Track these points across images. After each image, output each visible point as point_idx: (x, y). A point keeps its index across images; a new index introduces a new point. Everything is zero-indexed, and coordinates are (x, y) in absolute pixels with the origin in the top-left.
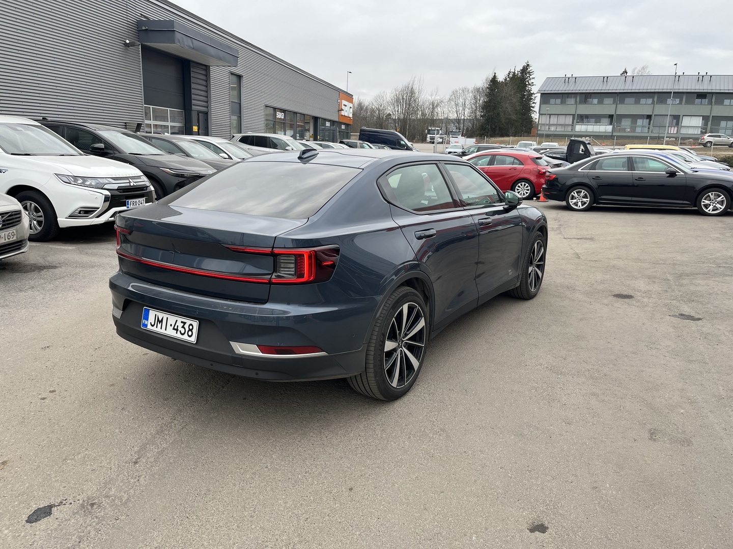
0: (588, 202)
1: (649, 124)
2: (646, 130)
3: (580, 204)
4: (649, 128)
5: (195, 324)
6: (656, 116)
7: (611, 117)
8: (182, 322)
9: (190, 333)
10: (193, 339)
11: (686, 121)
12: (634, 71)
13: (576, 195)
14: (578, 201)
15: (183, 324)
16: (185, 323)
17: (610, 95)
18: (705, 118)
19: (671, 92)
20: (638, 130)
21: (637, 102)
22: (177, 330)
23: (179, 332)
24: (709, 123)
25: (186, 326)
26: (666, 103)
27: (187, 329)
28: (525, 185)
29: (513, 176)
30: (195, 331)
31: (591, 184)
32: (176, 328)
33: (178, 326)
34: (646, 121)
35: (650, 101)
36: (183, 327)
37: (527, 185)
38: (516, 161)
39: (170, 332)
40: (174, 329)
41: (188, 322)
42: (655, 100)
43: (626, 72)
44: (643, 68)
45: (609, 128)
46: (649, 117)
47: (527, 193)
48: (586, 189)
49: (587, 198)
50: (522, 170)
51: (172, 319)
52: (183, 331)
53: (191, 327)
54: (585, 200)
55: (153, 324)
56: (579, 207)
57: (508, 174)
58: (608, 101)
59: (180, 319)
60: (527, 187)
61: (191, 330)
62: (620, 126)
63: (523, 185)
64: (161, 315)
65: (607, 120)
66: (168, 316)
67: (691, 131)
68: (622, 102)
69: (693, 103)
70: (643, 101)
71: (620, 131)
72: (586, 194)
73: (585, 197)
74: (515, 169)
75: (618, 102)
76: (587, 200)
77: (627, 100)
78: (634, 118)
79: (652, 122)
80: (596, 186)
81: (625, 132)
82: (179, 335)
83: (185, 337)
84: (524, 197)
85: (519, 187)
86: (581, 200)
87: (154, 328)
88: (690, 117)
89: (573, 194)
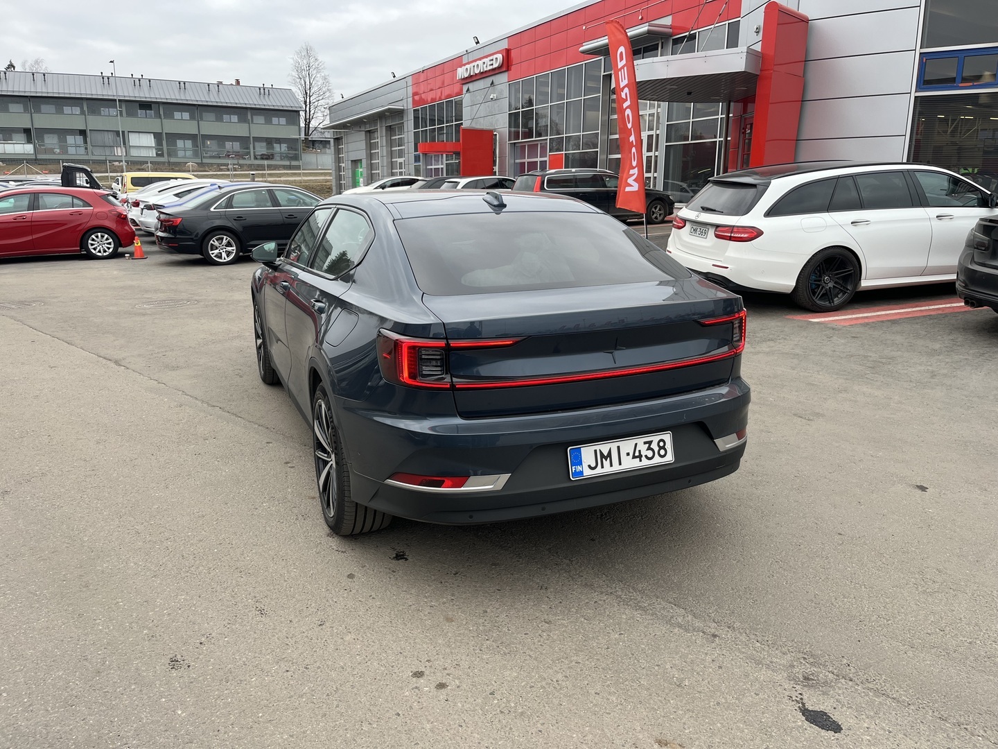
0: (235, 251)
1: (85, 142)
2: (82, 151)
3: (224, 255)
4: (86, 149)
5: (667, 437)
6: (93, 132)
7: (27, 131)
8: (645, 443)
9: (662, 452)
10: (670, 458)
11: (134, 139)
12: (24, 65)
13: (216, 243)
14: (221, 251)
15: (648, 445)
16: (650, 443)
17: (18, 99)
18: (158, 136)
19: (115, 100)
20: (71, 150)
21: (60, 111)
22: (640, 457)
23: (643, 458)
24: (164, 143)
25: (654, 446)
26: (99, 114)
27: (656, 449)
28: (102, 237)
29: (80, 224)
30: (669, 446)
31: (233, 227)
32: (637, 454)
33: (640, 451)
34: (80, 139)
35: (77, 110)
36: (649, 448)
37: (106, 236)
38: (76, 201)
39: (629, 464)
40: (634, 457)
41: (655, 439)
42: (85, 108)
43: (11, 66)
44: (37, 62)
45: (29, 148)
46: (83, 133)
47: (109, 248)
48: (228, 234)
49: (232, 246)
50: (92, 215)
51: (627, 445)
52: (650, 454)
53: (661, 444)
54: (229, 249)
55: (593, 465)
56: (225, 259)
57: (71, 222)
58: (15, 108)
59: (640, 442)
60: (107, 239)
61: (663, 448)
62: (43, 145)
63: (100, 236)
64: (604, 448)
65: (22, 136)
66: (618, 444)
67: (144, 153)
68: (38, 111)
69: (135, 115)
70: (67, 110)
71: (46, 152)
72: (229, 242)
73: (229, 244)
74: (80, 213)
75: (33, 110)
76: (233, 249)
77: (44, 108)
78: (62, 133)
79: (88, 140)
80: (241, 229)
81: (54, 153)
82: (645, 463)
83: (657, 460)
84: (105, 254)
85: (93, 240)
86: (224, 250)
87: (599, 471)
88: (137, 134)
89: (213, 243)
